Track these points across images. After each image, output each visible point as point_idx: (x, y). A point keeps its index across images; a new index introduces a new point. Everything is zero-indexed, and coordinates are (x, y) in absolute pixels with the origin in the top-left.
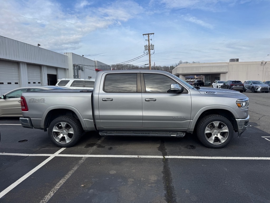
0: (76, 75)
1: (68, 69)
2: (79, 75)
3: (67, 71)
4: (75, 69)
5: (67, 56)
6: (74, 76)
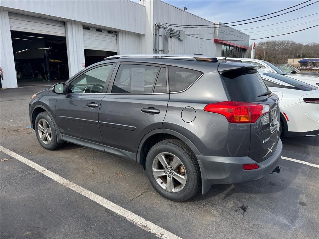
0: (161, 47)
2: (169, 49)
3: (143, 38)
4: (160, 35)
5: (145, 5)
6: (154, 50)
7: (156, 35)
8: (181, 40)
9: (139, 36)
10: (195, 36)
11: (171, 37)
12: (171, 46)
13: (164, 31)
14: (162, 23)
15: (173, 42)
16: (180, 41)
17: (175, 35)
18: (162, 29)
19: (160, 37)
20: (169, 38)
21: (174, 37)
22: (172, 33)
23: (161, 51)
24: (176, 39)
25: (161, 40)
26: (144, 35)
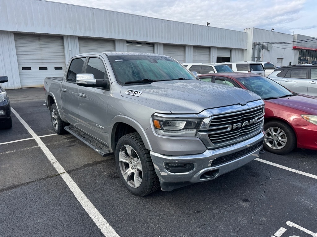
2: (261, 56)
3: (245, 52)
5: (247, 32)
6: (252, 58)
7: (254, 49)
8: (269, 50)
9: (242, 50)
10: (279, 47)
11: (262, 49)
12: (262, 54)
13: (258, 47)
14: (258, 42)
15: (264, 52)
17: (265, 47)
18: (257, 46)
19: (256, 50)
20: (261, 50)
21: (264, 49)
22: (263, 47)
23: (256, 58)
24: (266, 50)
25: (256, 52)
26: (246, 49)
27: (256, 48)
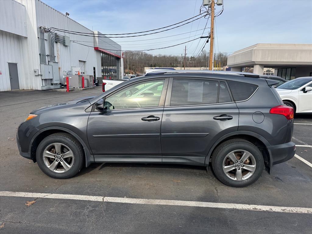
0: (47, 52)
1: (27, 38)
2: (56, 54)
3: (24, 41)
4: (45, 40)
5: (24, 4)
6: (40, 55)
7: (42, 39)
11: (56, 42)
12: (58, 51)
13: (49, 36)
15: (58, 48)
16: (65, 47)
17: (60, 40)
18: (48, 33)
19: (45, 41)
20: (55, 44)
21: (59, 42)
22: (57, 38)
23: (48, 56)
24: (61, 45)
25: (46, 44)
26: (26, 38)
27: (45, 38)
